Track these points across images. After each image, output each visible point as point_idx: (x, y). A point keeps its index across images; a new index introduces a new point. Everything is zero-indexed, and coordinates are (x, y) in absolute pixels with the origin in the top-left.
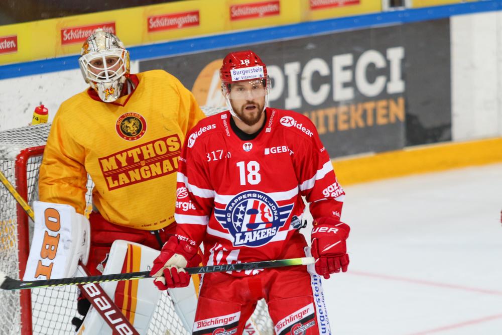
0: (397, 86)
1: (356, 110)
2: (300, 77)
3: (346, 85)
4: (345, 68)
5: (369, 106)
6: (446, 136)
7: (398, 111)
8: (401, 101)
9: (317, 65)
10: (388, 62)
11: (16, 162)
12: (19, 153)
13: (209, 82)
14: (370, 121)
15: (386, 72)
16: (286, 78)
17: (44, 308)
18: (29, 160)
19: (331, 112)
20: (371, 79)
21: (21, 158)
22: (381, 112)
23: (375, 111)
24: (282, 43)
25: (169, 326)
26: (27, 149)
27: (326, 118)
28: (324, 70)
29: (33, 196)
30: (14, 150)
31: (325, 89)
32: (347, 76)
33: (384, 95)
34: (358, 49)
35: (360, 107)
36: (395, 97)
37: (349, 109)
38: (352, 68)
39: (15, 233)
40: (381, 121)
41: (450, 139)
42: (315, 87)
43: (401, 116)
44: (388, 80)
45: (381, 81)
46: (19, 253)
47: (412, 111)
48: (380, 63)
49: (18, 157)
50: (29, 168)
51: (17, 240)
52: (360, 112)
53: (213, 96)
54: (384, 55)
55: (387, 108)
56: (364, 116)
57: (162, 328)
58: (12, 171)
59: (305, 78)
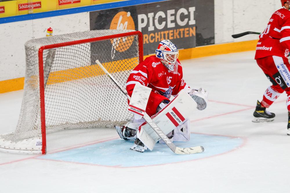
0: (192, 22)
1: (176, 31)
2: (154, 18)
3: (172, 22)
4: (172, 15)
5: (182, 30)
6: (212, 42)
7: (193, 32)
8: (194, 28)
9: (161, 14)
10: (189, 13)
11: (39, 51)
12: (40, 47)
13: (118, 20)
14: (182, 36)
15: (188, 16)
16: (148, 19)
17: (51, 109)
18: (44, 51)
19: (166, 32)
20: (182, 19)
21: (41, 50)
22: (186, 32)
23: (184, 32)
24: (146, 5)
25: (100, 117)
26: (43, 46)
27: (164, 34)
28: (164, 16)
29: (45, 65)
30: (38, 46)
31: (164, 23)
32: (173, 18)
33: (187, 25)
34: (177, 7)
35: (178, 30)
36: (192, 26)
37: (174, 31)
38: (175, 15)
39: (38, 79)
40: (186, 36)
41: (214, 43)
42: (160, 23)
43: (194, 34)
44: (189, 20)
45: (186, 20)
46: (40, 87)
47: (198, 32)
48: (186, 13)
49: (39, 49)
50: (44, 54)
51: (39, 82)
52: (178, 32)
53: (119, 26)
54: (188, 10)
55: (189, 31)
56: (179, 34)
57: (98, 117)
58: (37, 56)
59: (156, 19)
